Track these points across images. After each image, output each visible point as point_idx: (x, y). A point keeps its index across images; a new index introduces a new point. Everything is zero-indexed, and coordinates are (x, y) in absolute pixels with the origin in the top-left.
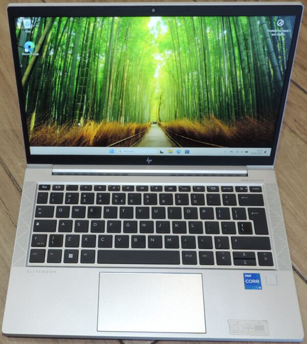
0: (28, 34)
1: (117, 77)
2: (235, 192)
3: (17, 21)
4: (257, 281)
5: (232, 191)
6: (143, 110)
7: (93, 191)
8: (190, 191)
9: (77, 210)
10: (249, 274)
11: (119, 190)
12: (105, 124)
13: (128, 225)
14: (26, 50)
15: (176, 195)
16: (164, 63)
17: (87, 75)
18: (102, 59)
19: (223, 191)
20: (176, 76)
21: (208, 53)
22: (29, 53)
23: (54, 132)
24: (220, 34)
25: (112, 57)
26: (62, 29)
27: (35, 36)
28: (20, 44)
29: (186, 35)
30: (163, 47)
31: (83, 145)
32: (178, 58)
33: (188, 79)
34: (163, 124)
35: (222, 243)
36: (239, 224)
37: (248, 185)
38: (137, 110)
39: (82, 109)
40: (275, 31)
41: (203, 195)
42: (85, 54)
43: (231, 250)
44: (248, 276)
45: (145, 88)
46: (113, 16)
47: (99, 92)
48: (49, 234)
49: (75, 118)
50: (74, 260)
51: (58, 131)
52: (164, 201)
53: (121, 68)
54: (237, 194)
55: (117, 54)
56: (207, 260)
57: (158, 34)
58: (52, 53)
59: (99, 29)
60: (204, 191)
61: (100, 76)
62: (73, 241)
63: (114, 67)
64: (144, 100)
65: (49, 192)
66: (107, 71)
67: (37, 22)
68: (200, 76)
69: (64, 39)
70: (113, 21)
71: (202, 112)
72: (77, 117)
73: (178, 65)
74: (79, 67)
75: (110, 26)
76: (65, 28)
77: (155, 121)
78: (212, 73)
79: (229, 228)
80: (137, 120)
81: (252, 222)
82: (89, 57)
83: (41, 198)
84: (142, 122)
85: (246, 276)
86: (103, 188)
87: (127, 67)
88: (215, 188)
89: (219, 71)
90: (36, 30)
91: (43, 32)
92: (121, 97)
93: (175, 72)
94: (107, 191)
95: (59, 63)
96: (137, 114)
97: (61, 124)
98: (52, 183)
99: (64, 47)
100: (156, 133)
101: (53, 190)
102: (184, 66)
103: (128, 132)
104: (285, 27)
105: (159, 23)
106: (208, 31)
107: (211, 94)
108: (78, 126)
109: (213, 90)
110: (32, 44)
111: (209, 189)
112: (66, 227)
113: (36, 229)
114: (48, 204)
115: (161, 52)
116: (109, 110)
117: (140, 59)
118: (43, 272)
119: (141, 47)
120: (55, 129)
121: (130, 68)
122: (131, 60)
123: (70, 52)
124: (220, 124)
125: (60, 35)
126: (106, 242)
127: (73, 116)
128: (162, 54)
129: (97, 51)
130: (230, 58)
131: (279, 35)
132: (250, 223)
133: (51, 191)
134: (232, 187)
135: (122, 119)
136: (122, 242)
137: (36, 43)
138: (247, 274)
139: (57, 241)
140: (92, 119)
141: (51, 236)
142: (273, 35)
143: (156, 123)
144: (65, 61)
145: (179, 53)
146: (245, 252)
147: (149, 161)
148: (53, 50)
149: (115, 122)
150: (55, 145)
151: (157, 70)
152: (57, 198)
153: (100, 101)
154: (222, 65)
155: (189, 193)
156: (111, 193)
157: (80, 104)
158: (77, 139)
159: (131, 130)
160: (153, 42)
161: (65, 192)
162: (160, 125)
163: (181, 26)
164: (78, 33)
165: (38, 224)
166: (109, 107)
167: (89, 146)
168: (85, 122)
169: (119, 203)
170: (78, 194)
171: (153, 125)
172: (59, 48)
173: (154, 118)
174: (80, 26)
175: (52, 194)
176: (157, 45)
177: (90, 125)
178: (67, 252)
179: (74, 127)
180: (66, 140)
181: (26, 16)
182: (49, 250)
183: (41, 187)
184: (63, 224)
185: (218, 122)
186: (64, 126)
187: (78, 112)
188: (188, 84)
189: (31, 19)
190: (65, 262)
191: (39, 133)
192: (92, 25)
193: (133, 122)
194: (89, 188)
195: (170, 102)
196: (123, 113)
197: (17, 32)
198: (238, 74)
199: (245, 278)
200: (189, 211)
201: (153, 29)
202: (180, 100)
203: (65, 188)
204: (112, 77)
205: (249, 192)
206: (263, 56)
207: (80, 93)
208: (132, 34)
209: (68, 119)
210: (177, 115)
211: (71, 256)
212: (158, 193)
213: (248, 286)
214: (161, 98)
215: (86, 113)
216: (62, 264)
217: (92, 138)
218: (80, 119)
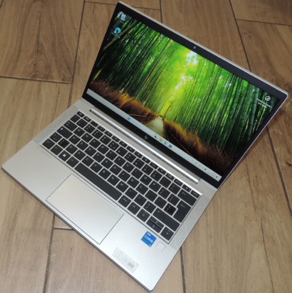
0: (121, 23)
1: (155, 76)
2: (181, 187)
3: (119, 13)
4: (152, 241)
5: (180, 185)
6: (159, 104)
7: (103, 133)
8: (156, 168)
9: (87, 136)
10: (150, 234)
11: (118, 142)
12: (134, 99)
13: (107, 162)
14: (115, 32)
15: (146, 165)
16: (185, 83)
17: (139, 65)
18: (152, 60)
19: (175, 181)
20: (187, 95)
21: (214, 92)
22: (115, 34)
23: (104, 88)
24: (227, 84)
25: (158, 62)
26: (139, 30)
27: (124, 26)
28: (114, 27)
29: (206, 73)
30: (189, 73)
31: (116, 105)
32: (194, 85)
33: (194, 101)
34: (166, 120)
35: (150, 207)
36: (169, 205)
37: (193, 189)
38: (155, 103)
39: (126, 84)
40: (262, 102)
41: (162, 176)
42: (144, 52)
43: (151, 215)
44: (149, 234)
45: (166, 92)
46: (171, 38)
47: (140, 78)
48: (63, 137)
50: (64, 159)
51: (107, 88)
52: (137, 164)
53: (159, 72)
54: (182, 189)
55: (161, 62)
56: (133, 209)
57: (190, 63)
58: (127, 41)
59: (159, 42)
60: (164, 174)
61: (146, 69)
62: (72, 150)
63: (156, 69)
64: (162, 99)
65: (81, 118)
66: (151, 69)
67: (128, 19)
68: (202, 104)
69: (138, 36)
70: (169, 41)
71: (191, 127)
72: (121, 86)
73: (192, 89)
74: (137, 58)
75: (166, 43)
76: (141, 31)
77: (161, 115)
78: (210, 106)
79: (160, 202)
80: (152, 108)
81: (177, 209)
82: (145, 55)
83: (75, 118)
84: (154, 111)
86: (110, 135)
87: (162, 73)
88: (171, 177)
89: (215, 107)
90: (126, 23)
91: (129, 27)
92: (150, 89)
93: (188, 93)
94: (111, 138)
95: (128, 49)
96: (154, 105)
97: (111, 86)
99: (135, 41)
100: (158, 123)
101: (84, 118)
102: (195, 91)
103: (144, 112)
104: (269, 103)
105: (193, 57)
106: (220, 78)
107: (202, 119)
108: (119, 92)
109: (205, 117)
110: (119, 30)
111: (168, 175)
112: (75, 140)
113: (59, 131)
114: (75, 123)
115: (187, 75)
116: (140, 93)
117: (172, 72)
118: (45, 153)
119: (177, 66)
120: (107, 86)
121: (164, 75)
122: (167, 70)
123: (137, 46)
124: (198, 141)
125: (136, 33)
126: (88, 162)
128: (186, 77)
129: (151, 54)
130: (225, 103)
131: (263, 106)
132: (175, 209)
133: (82, 118)
134: (182, 183)
135: (145, 103)
136: (97, 168)
137: (122, 31)
138: (149, 233)
139: (64, 144)
140: (128, 92)
141: (64, 139)
142: (259, 103)
143: (161, 117)
144: (132, 50)
145: (196, 82)
146: (158, 222)
147: (146, 138)
148: (128, 39)
149: (140, 102)
150: (101, 95)
151: (178, 85)
152: (82, 124)
153: (138, 85)
154: (218, 104)
155: (154, 169)
156: (112, 140)
157: (126, 79)
158: (114, 99)
159: (146, 112)
160: (185, 66)
161: (89, 123)
162: (163, 119)
163: (206, 66)
164: (147, 37)
165: (62, 129)
166: (141, 91)
167: (118, 107)
168: (124, 92)
169: (112, 148)
170: (95, 129)
171: (159, 117)
172: (132, 41)
173: (162, 113)
174: (150, 34)
175: (82, 120)
176: (186, 70)
177: (126, 95)
178: (64, 152)
179: (117, 92)
180: (109, 97)
181: (125, 13)
182: (56, 145)
183: (79, 113)
184: (74, 138)
185: (198, 139)
187: (123, 84)
188: (192, 104)
189: (127, 16)
190: (59, 156)
191: (97, 83)
192: (156, 37)
193: (150, 108)
195: (176, 108)
196: (147, 99)
197: (116, 19)
198: (225, 116)
199: (146, 234)
200: (146, 178)
201: (189, 58)
202: (182, 111)
203: (91, 122)
204: (152, 74)
205: (189, 193)
206: (246, 113)
207: (130, 73)
208: (175, 55)
209: (116, 84)
210: (176, 120)
211: (64, 155)
212: (137, 157)
213: (144, 239)
214: (172, 103)
215: (127, 87)
216: (57, 156)
217: (123, 104)
218: (122, 88)
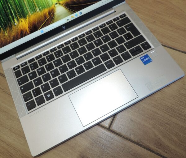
2: (114, 22)
4: (148, 59)
5: (112, 22)
7: (43, 57)
8: (92, 32)
9: (40, 71)
10: (143, 57)
11: (56, 50)
12: (30, 17)
13: (70, 64)
15: (86, 37)
19: (108, 24)
23: (4, 36)
31: (25, 36)
34: (61, 2)
35: (121, 49)
36: (124, 36)
37: (118, 16)
39: (12, 14)
41: (99, 31)
43: (128, 50)
44: (143, 58)
48: (31, 91)
49: (11, 21)
50: (52, 97)
51: (6, 34)
52: (82, 44)
54: (115, 22)
56: (119, 61)
60: (99, 29)
62: (46, 88)
65: (20, 69)
72: (12, 20)
77: (56, 3)
79: (121, 40)
80: (46, 6)
81: (130, 32)
83: (18, 74)
84: (49, 7)
86: (48, 52)
88: (103, 25)
94: (50, 53)
96: (44, 2)
97: (5, 29)
98: (19, 64)
100: (60, 10)
101: (22, 67)
103: (45, 16)
108: (16, 25)
111: (101, 27)
112: (39, 82)
113: (23, 92)
114: (23, 75)
116: (27, 7)
120: (4, 33)
126: (63, 79)
127: (9, 20)
132: (129, 33)
133: (21, 68)
134: (111, 21)
135: (38, 9)
136: (72, 74)
139: (37, 92)
140: (21, 17)
141: (33, 91)
143: (57, 4)
146: (135, 48)
149: (35, 13)
150: (9, 43)
152: (26, 70)
153: (19, 3)
155: (92, 34)
156: (53, 53)
157: (8, 11)
158: (19, 33)
159: (46, 14)
161: (28, 65)
162: (59, 4)
165: (22, 88)
166: (26, 5)
167: (28, 35)
168: (18, 21)
169: (60, 56)
170: (36, 62)
171: (56, 6)
173: (55, 1)
175: (22, 69)
177: (22, 21)
178: (46, 95)
179: (14, 27)
180: (14, 37)
182: (36, 99)
183: (14, 69)
184: (36, 81)
186: (8, 29)
187: (10, 17)
190: (47, 100)
193: (45, 9)
194: (40, 56)
196: (36, 5)
199: (142, 60)
200: (97, 42)
203: (28, 63)
205: (121, 19)
207: (4, 4)
209: (7, 23)
211: (49, 96)
212: (77, 41)
213: (145, 63)
215: (16, 15)
216: (46, 102)
217: (27, 29)
218: (14, 21)
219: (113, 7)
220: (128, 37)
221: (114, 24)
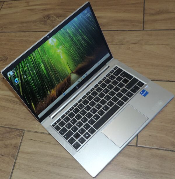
0: (13, 76)
1: (50, 68)
2: (111, 74)
3: (7, 75)
5: (110, 74)
6: (65, 72)
8: (98, 85)
9: (73, 121)
11: (78, 104)
12: (56, 87)
13: (93, 111)
14: (16, 83)
15: (96, 90)
16: (62, 51)
17: (41, 75)
18: (42, 65)
20: (68, 53)
21: (72, 38)
22: (18, 83)
23: (42, 104)
24: (72, 29)
25: (45, 62)
26: (23, 66)
27: (16, 75)
28: (13, 82)
29: (62, 37)
32: (65, 46)
33: (72, 51)
34: (74, 72)
35: (124, 91)
36: (123, 81)
37: (112, 69)
38: (63, 73)
39: (46, 88)
40: (86, 15)
41: (103, 83)
42: (36, 69)
43: (129, 90)
45: (61, 64)
46: (37, 48)
47: (48, 77)
48: (72, 136)
49: (46, 93)
51: (43, 102)
52: (95, 95)
53: (50, 64)
54: (112, 74)
55: (46, 60)
56: (126, 99)
57: (54, 43)
58: (25, 77)
59: (35, 56)
60: (102, 82)
61: (45, 71)
63: (48, 65)
64: (63, 68)
66: (46, 68)
67: (14, 70)
68: (75, 47)
69: (26, 69)
70: (38, 50)
71: (82, 58)
72: (46, 92)
73: (66, 48)
74: (37, 74)
75: (38, 53)
76: (24, 65)
78: (77, 43)
79: (121, 85)
80: (65, 77)
81: (125, 78)
82: (38, 68)
84: (67, 77)
85: (141, 93)
87: (51, 62)
88: (105, 78)
89: (79, 41)
90: (15, 73)
91: (18, 72)
92: (56, 74)
93: (67, 52)
95: (30, 78)
96: (64, 75)
98: (55, 121)
99: (28, 71)
100: (73, 76)
102: (68, 47)
104: (88, 12)
105: (52, 40)
106: (68, 31)
107: (81, 50)
108: (49, 95)
109: (81, 48)
110: (17, 79)
111: (103, 80)
112: (75, 129)
113: (67, 138)
114: (62, 128)
115: (58, 48)
116: (55, 81)
117: (54, 56)
119: (52, 52)
120: (42, 102)
121: (52, 62)
122: (51, 58)
123: (31, 71)
124: (90, 57)
125: (24, 69)
126: (92, 122)
128: (59, 49)
129: (39, 64)
130: (79, 34)
131: (88, 16)
133: (58, 124)
134: (109, 74)
135: (61, 80)
136: (97, 117)
137: (18, 78)
140: (51, 89)
141: (74, 136)
142: (86, 17)
143: (71, 73)
144: (31, 76)
145: (64, 45)
147: (77, 88)
148: (25, 75)
149: (59, 83)
151: (61, 55)
153: (50, 80)
154: (79, 38)
156: (77, 107)
158: (51, 100)
159: (66, 82)
160: (54, 47)
162: (73, 73)
163: (59, 35)
164: (29, 63)
166: (54, 80)
167: (56, 99)
168: (50, 92)
169: (82, 107)
170: (67, 117)
171: (71, 75)
172: (27, 73)
173: (70, 72)
174: (29, 60)
176: (56, 47)
177: (52, 91)
179: (48, 96)
180: (48, 103)
181: (9, 71)
183: (53, 125)
184: (73, 129)
185: (89, 57)
186: (44, 99)
187: (46, 90)
188: (73, 52)
189: (12, 71)
190: (87, 139)
191: (38, 108)
192: (32, 57)
193: (65, 79)
194: (68, 111)
195: (71, 63)
196: (60, 78)
197: (9, 79)
198: (85, 37)
200: (105, 91)
201: (51, 43)
202: (74, 60)
203: (61, 119)
204: (49, 69)
206: (88, 26)
207: (42, 83)
208: (46, 50)
209: (44, 95)
210: (76, 65)
212: (90, 94)
213: (145, 95)
214: (68, 64)
215: (48, 88)
217: (55, 95)
218: (48, 92)
219: (106, 64)
220: (126, 81)
221: (112, 75)
